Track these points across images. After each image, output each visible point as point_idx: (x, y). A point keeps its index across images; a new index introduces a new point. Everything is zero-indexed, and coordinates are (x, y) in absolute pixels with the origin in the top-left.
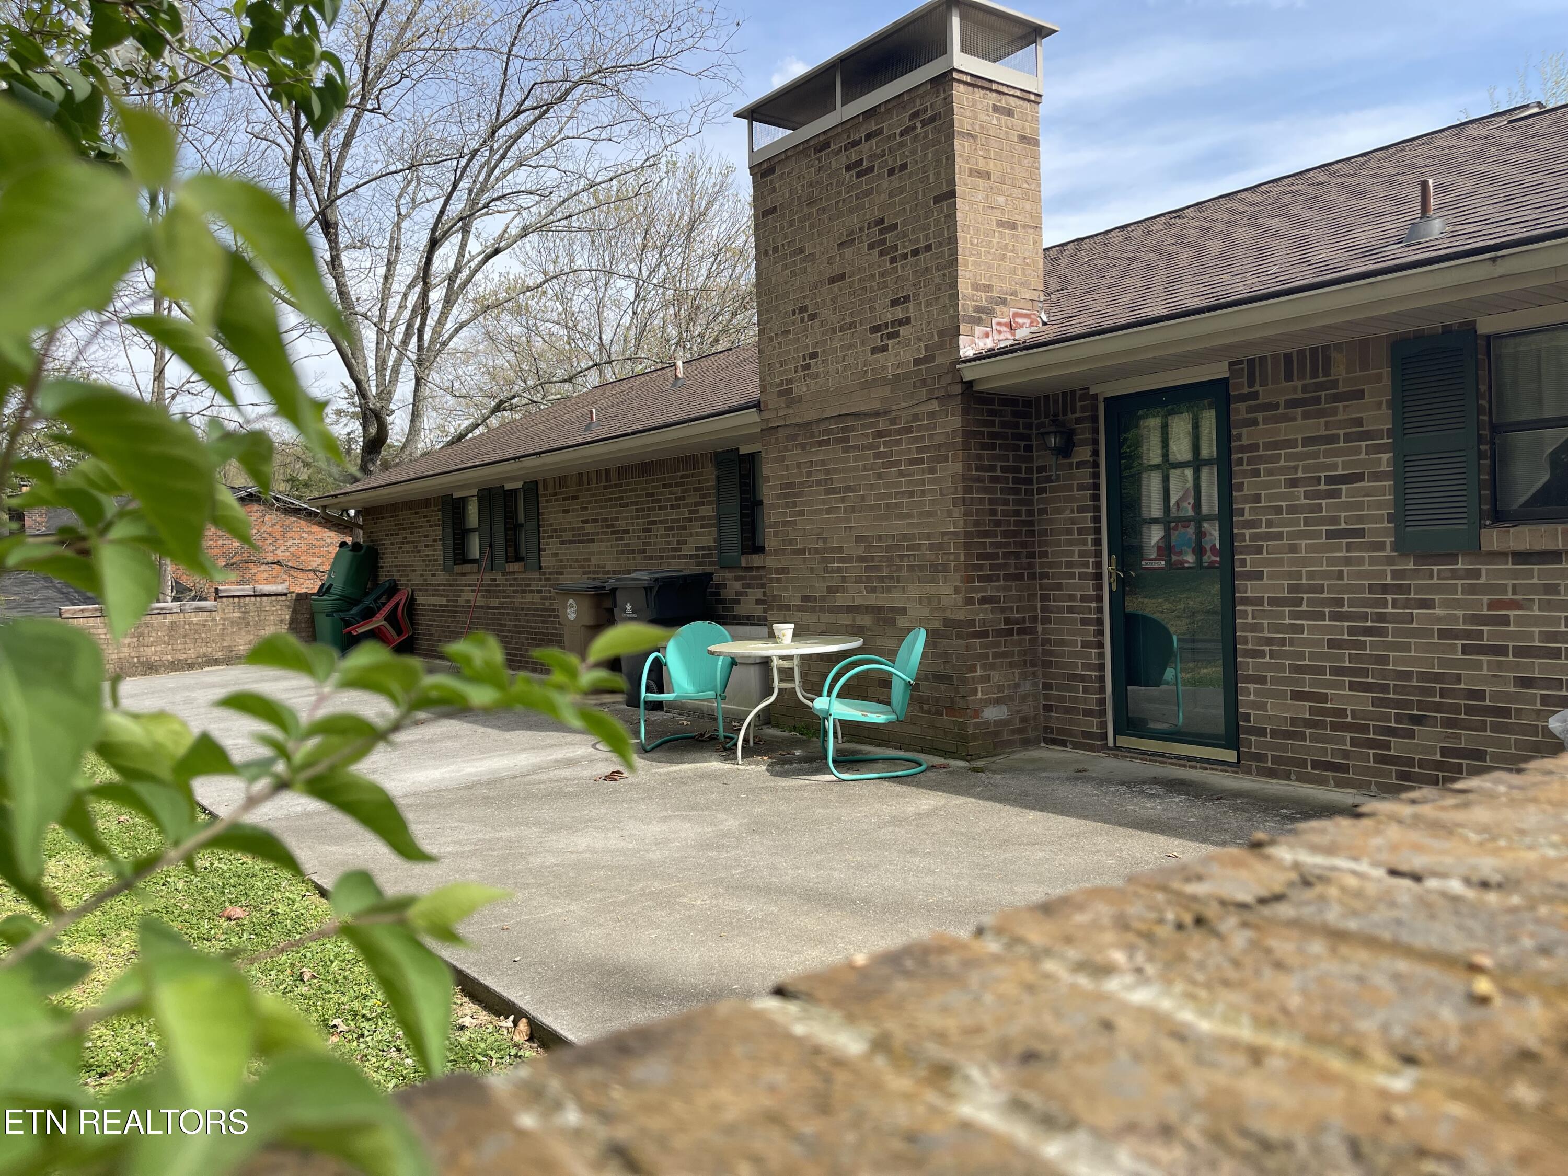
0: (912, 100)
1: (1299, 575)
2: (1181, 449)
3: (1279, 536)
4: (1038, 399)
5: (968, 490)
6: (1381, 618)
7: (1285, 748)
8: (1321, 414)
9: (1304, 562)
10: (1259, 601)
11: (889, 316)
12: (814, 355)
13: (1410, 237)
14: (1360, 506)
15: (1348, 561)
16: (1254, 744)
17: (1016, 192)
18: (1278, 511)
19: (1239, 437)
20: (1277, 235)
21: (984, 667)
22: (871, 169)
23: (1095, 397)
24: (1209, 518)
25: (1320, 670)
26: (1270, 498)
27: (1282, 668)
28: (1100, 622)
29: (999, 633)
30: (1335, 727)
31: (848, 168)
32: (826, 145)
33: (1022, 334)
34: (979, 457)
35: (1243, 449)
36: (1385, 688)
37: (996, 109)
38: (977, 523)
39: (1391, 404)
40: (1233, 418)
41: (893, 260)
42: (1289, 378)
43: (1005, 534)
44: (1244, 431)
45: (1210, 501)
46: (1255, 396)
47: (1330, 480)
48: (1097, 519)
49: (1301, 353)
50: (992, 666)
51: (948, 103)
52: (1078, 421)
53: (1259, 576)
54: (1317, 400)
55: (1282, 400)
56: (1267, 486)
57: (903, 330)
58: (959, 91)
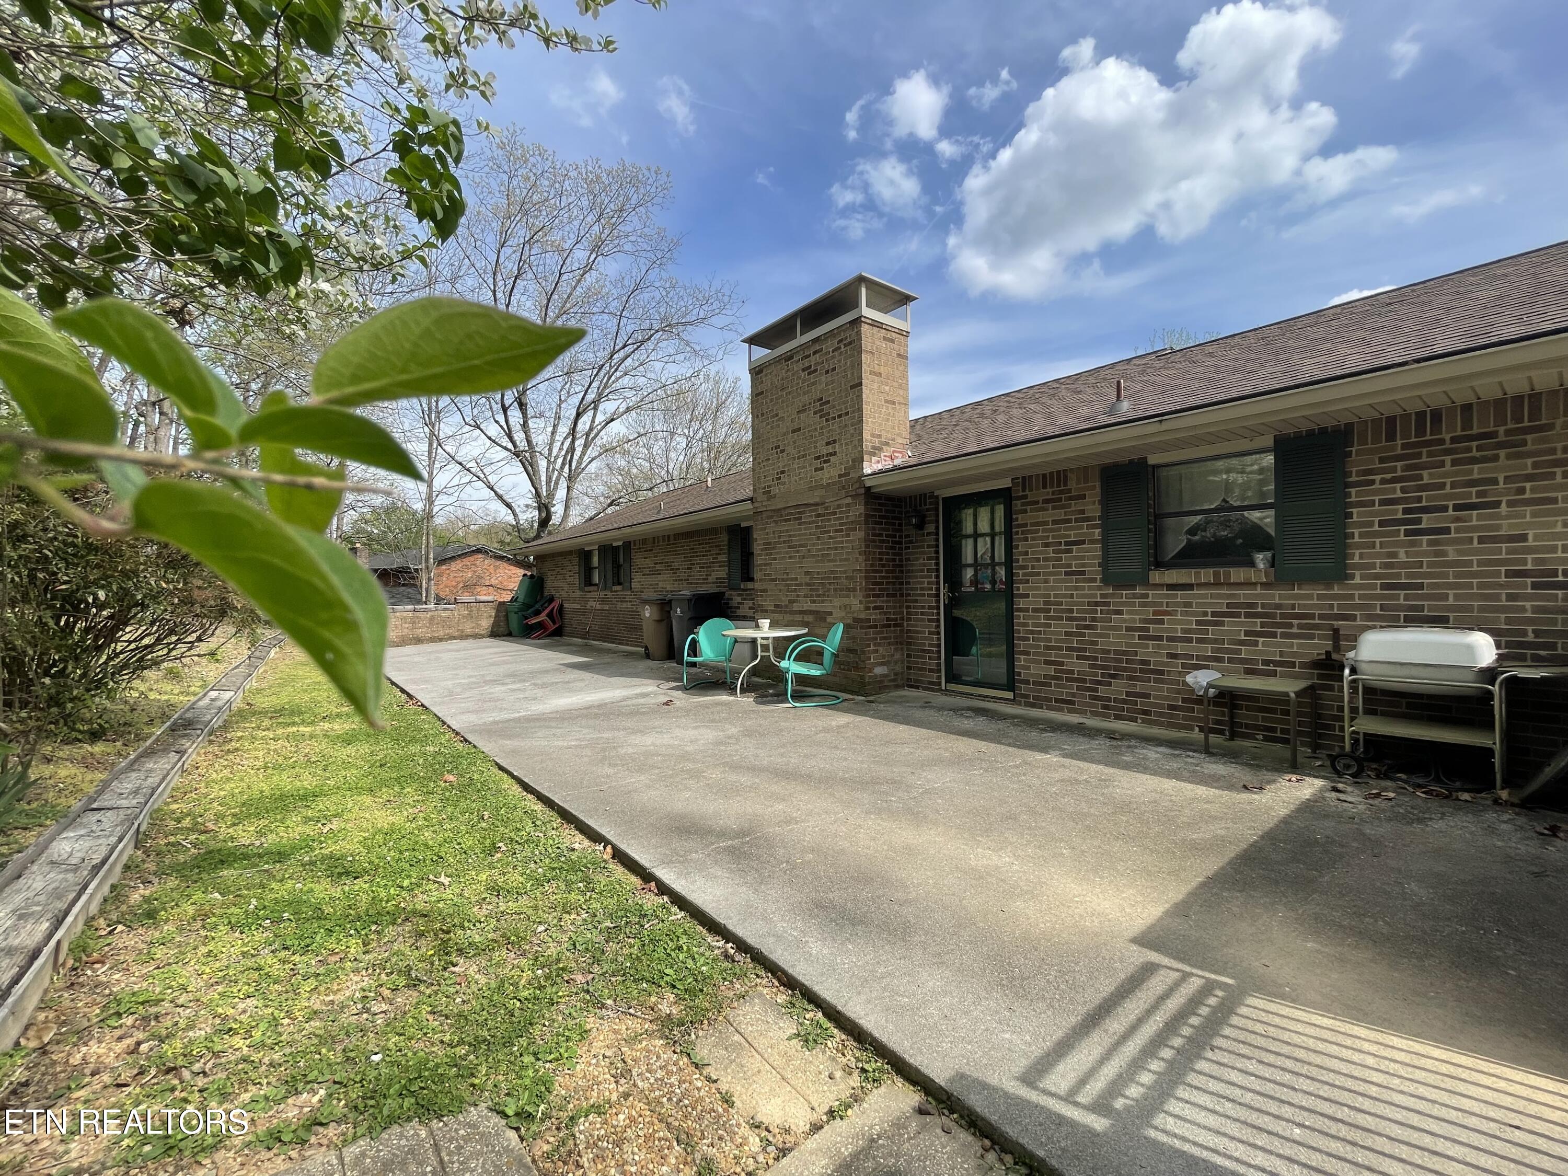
0: (839, 333)
1: (1049, 596)
2: (984, 527)
3: (1038, 574)
4: (905, 498)
5: (867, 546)
6: (1094, 619)
7: (1040, 691)
8: (1063, 507)
9: (1053, 588)
10: (1027, 610)
11: (825, 450)
12: (783, 472)
13: (1112, 411)
14: (1083, 558)
15: (1076, 588)
16: (1023, 689)
17: (895, 384)
18: (1038, 560)
19: (1017, 519)
20: (1035, 412)
21: (875, 645)
22: (816, 371)
23: (937, 497)
24: (1000, 564)
25: (1061, 649)
26: (1033, 553)
27: (1039, 647)
28: (938, 620)
29: (884, 626)
30: (1068, 679)
31: (803, 370)
32: (791, 357)
33: (897, 462)
34: (874, 529)
35: (1019, 526)
36: (1096, 659)
37: (885, 338)
38: (872, 565)
39: (1101, 502)
40: (1014, 508)
41: (827, 420)
42: (1044, 487)
43: (887, 572)
44: (1020, 516)
45: (1000, 555)
46: (1025, 497)
47: (1066, 543)
48: (937, 564)
49: (1051, 473)
50: (879, 645)
51: (859, 334)
52: (928, 510)
53: (1027, 596)
54: (1060, 500)
55: (1041, 499)
56: (1031, 546)
57: (832, 459)
58: (865, 328)
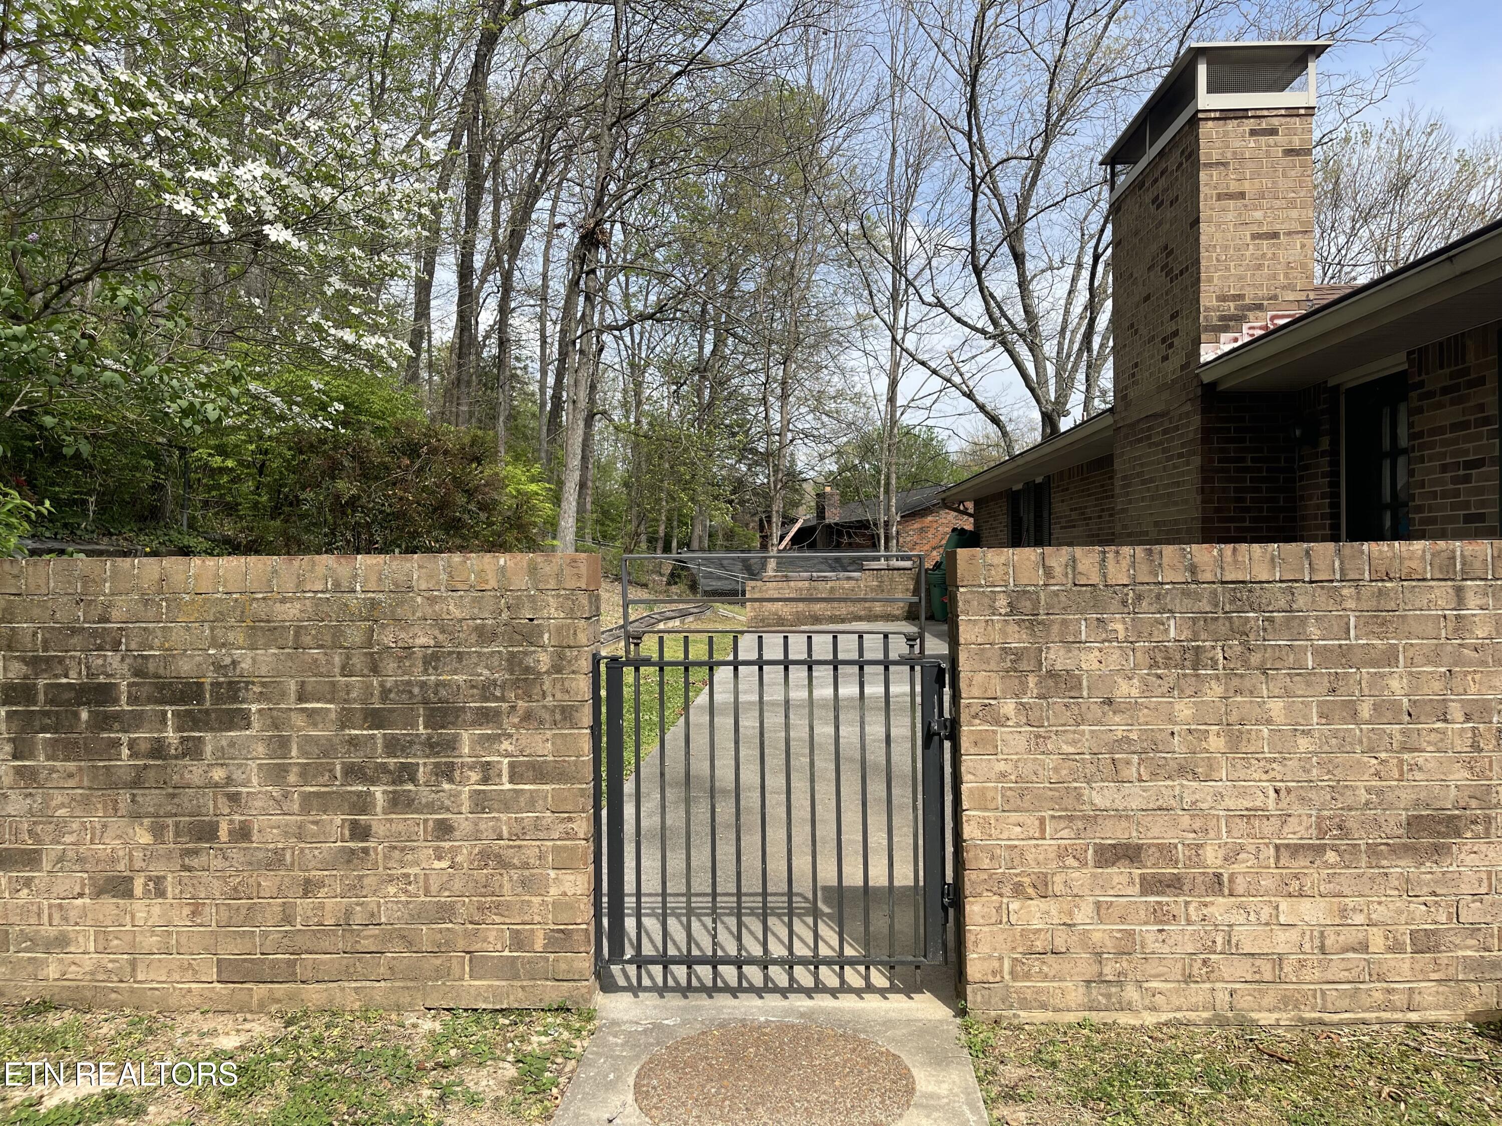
0: (1181, 140)
3: (1435, 520)
8: (1461, 400)
11: (1171, 327)
12: (1136, 365)
14: (1482, 490)
17: (1277, 203)
18: (1435, 496)
19: (1413, 424)
22: (1163, 202)
26: (1430, 483)
31: (1153, 203)
32: (1142, 184)
34: (1224, 450)
37: (1253, 133)
41: (1172, 280)
46: (1422, 384)
47: (1466, 465)
49: (1447, 341)
51: (1197, 139)
52: (1322, 412)
54: (1458, 387)
55: (1438, 387)
56: (1428, 471)
57: (1176, 341)
58: (1206, 129)
